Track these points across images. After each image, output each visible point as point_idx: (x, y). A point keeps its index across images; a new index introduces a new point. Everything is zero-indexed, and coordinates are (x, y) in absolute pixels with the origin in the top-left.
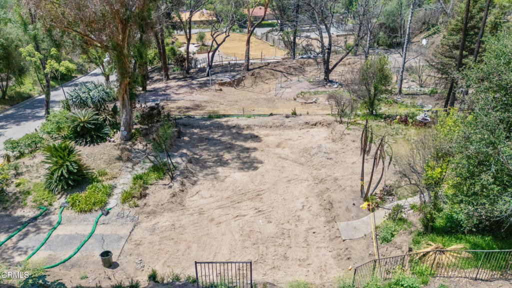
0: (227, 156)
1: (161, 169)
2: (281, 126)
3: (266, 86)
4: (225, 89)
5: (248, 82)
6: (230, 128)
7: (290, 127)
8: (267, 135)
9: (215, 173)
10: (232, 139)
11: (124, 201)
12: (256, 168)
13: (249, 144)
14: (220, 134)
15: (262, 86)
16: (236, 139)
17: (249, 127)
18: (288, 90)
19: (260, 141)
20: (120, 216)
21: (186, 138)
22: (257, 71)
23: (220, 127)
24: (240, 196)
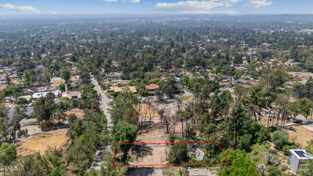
0: (148, 153)
1: (139, 156)
2: (157, 147)
3: (154, 133)
4: (145, 134)
5: (150, 132)
6: (147, 147)
7: (158, 147)
8: (154, 149)
9: (146, 156)
11: (136, 160)
12: (152, 155)
13: (151, 151)
15: (153, 133)
16: (149, 149)
17: (151, 147)
18: (159, 135)
20: (135, 162)
21: (140, 150)
22: (152, 128)
23: (146, 147)
24: (150, 159)
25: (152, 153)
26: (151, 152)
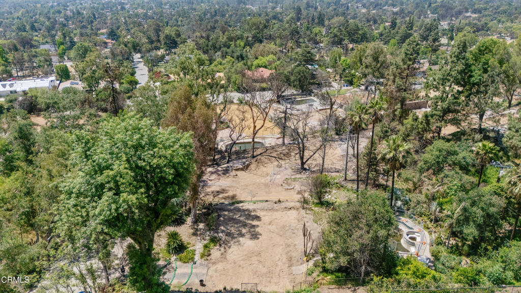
0: (244, 231)
1: (214, 240)
2: (272, 209)
3: (265, 169)
4: (239, 173)
5: (253, 166)
6: (244, 211)
7: (277, 210)
8: (264, 216)
9: (239, 241)
10: (246, 219)
11: (202, 257)
12: (258, 238)
13: (255, 223)
14: (239, 215)
15: (263, 169)
16: (248, 219)
17: (254, 210)
18: (279, 176)
19: (260, 221)
20: (201, 264)
21: (222, 219)
22: (259, 157)
23: (239, 210)
24: (250, 255)
25: (257, 229)
26: (254, 226)
